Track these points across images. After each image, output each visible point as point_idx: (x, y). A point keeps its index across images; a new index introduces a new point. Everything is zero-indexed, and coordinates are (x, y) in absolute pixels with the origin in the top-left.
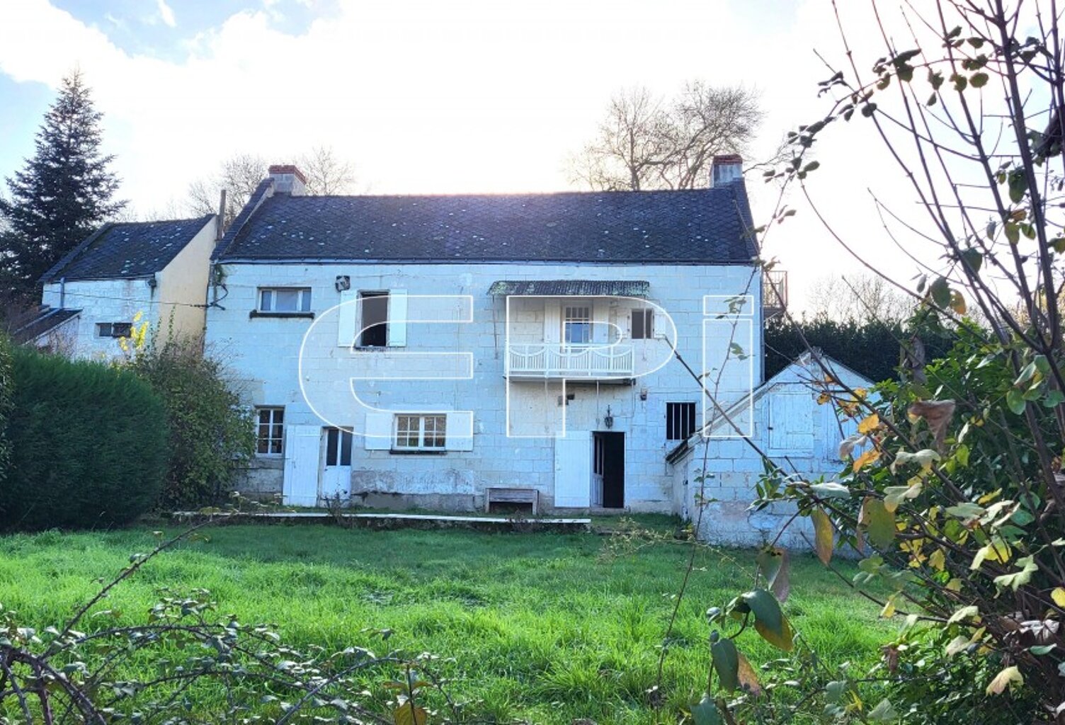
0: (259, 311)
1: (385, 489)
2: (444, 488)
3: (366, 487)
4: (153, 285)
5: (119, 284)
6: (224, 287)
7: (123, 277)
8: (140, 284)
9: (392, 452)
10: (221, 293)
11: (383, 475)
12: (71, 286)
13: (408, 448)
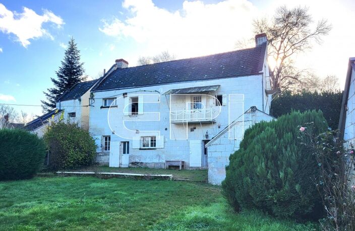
0: (104, 106)
1: (139, 161)
2: (156, 161)
3: (133, 161)
4: (80, 100)
5: (73, 101)
6: (94, 99)
7: (73, 99)
8: (77, 100)
9: (140, 149)
10: (93, 101)
11: (138, 157)
12: (62, 103)
13: (146, 148)
